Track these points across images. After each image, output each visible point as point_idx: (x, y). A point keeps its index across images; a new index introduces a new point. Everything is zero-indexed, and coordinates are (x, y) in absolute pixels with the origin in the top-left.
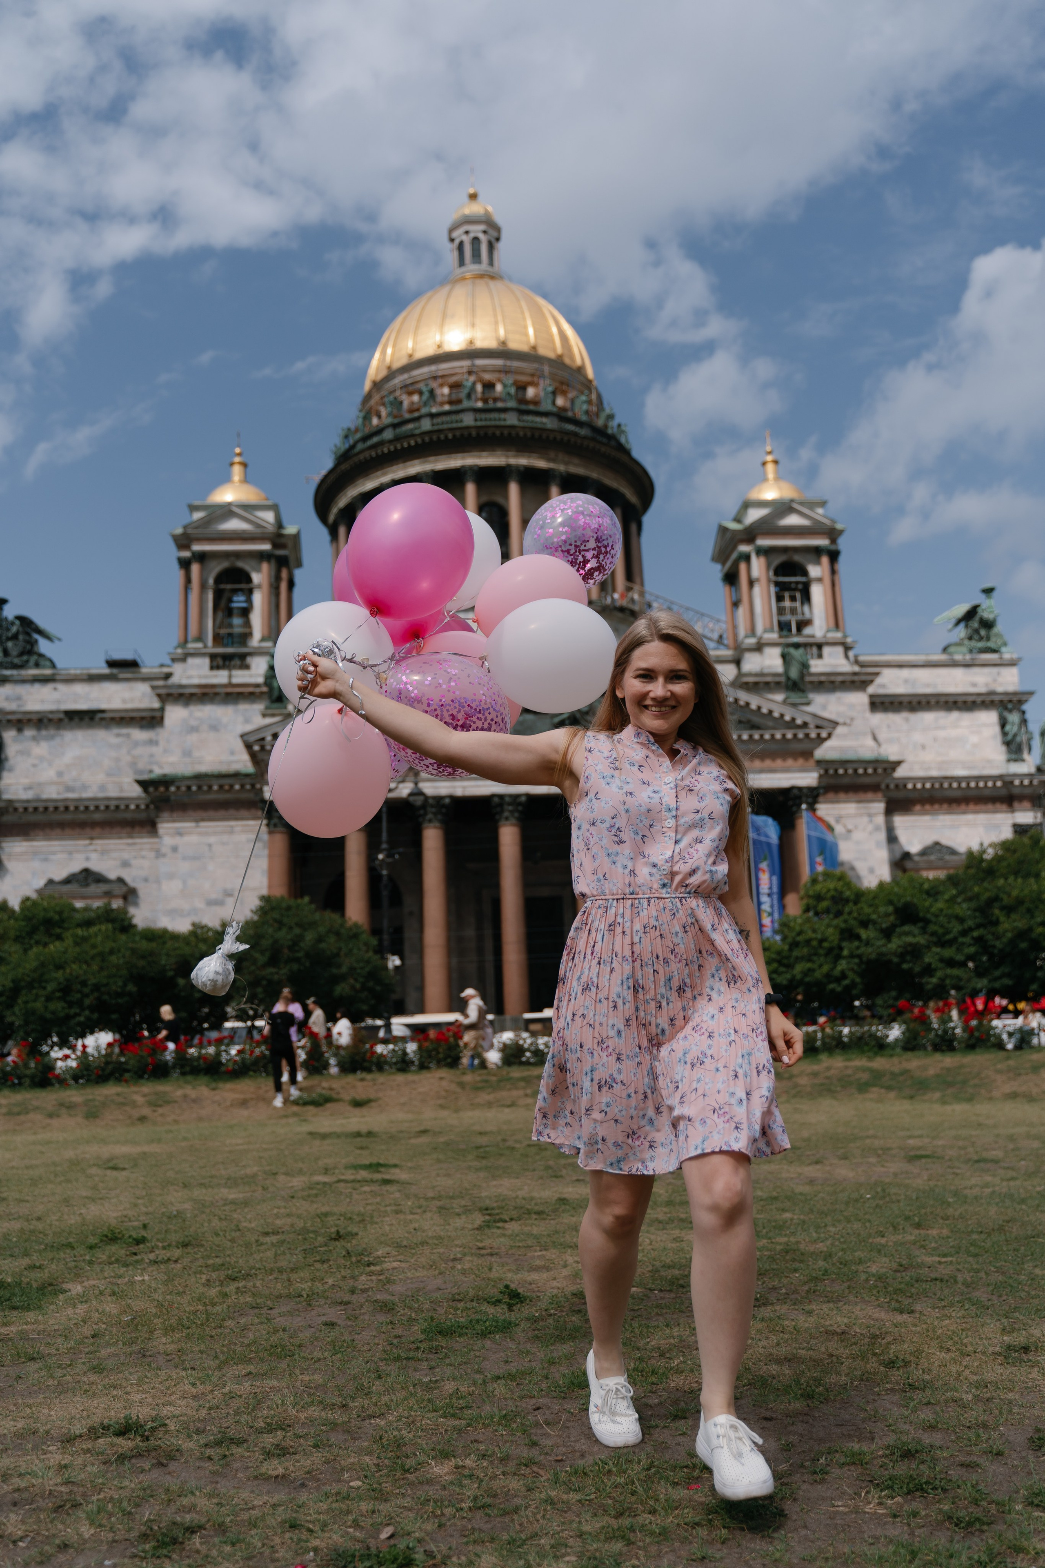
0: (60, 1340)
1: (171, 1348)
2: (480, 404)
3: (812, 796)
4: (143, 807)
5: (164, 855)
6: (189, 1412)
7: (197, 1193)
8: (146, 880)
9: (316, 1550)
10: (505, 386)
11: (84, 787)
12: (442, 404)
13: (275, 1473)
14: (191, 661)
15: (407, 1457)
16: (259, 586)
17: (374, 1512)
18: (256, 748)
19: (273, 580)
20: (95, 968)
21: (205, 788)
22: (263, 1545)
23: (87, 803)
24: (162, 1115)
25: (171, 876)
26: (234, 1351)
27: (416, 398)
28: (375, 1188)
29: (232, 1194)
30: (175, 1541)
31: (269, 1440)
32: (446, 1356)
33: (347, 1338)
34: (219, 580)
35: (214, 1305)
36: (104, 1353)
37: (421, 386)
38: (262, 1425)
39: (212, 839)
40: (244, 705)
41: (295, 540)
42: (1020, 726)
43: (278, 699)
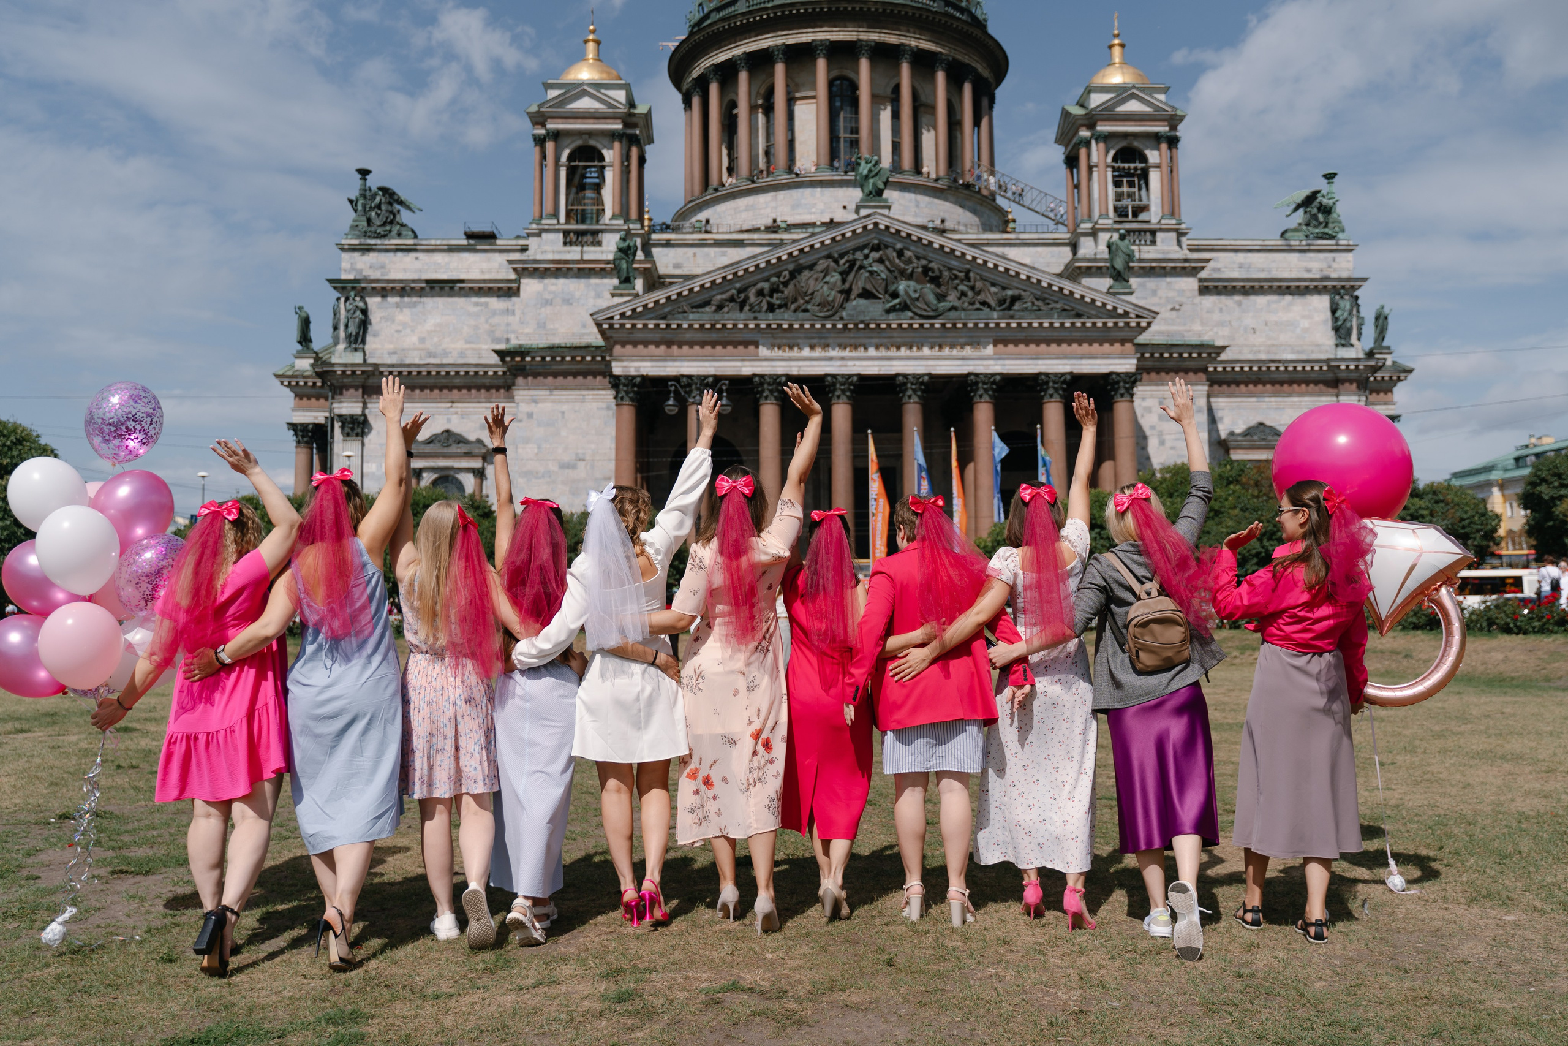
3: (1130, 381)
4: (500, 373)
11: (445, 354)
14: (545, 236)
16: (611, 163)
19: (623, 158)
21: (558, 359)
25: (527, 440)
34: (572, 157)
39: (565, 407)
40: (594, 281)
41: (646, 119)
42: (1350, 313)
43: (627, 280)
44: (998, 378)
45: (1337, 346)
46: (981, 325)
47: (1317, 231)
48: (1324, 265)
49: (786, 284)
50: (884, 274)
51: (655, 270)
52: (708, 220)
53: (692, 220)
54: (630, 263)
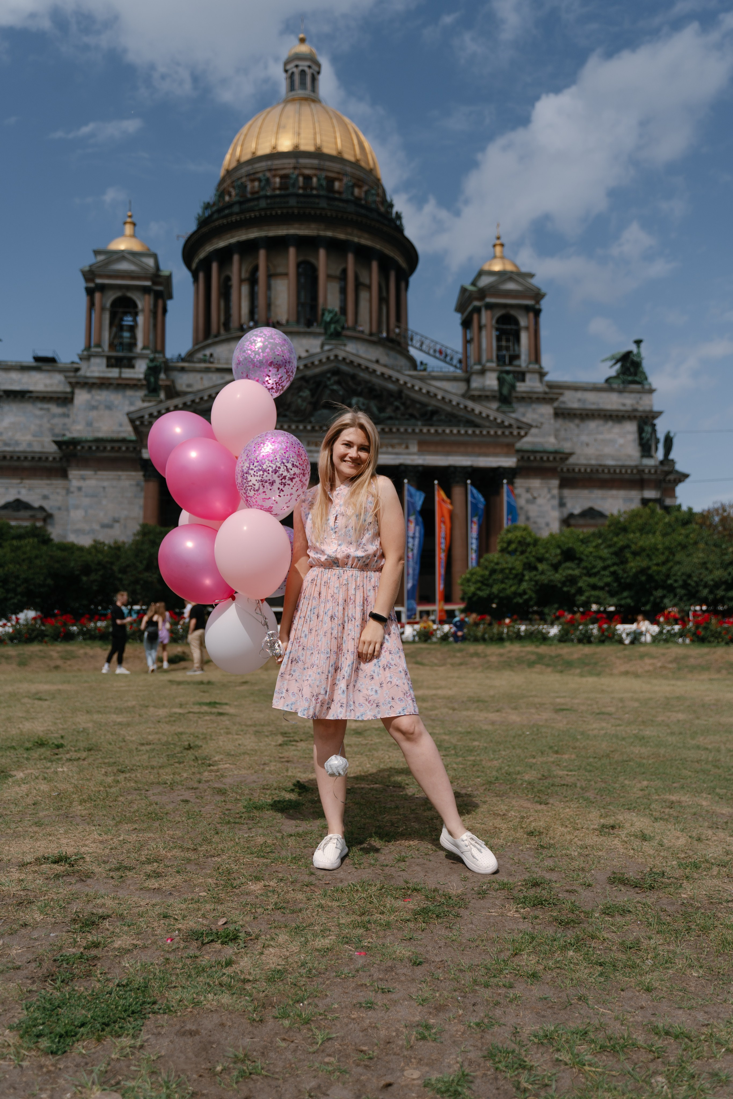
0: (12, 806)
1: (84, 813)
2: (301, 191)
3: (511, 474)
4: (58, 459)
5: (72, 493)
6: (98, 851)
7: (96, 717)
8: (59, 509)
9: (179, 930)
10: (319, 180)
11: (17, 443)
12: (274, 189)
13: (154, 887)
14: (93, 360)
15: (235, 879)
16: (143, 310)
17: (214, 910)
18: (138, 423)
19: (152, 307)
20: (25, 567)
21: (101, 448)
22: (147, 927)
23: (19, 454)
24: (70, 665)
25: (77, 507)
26: (125, 816)
27: (256, 184)
28: (213, 717)
29: (119, 719)
30: (93, 923)
31: (149, 868)
32: (259, 822)
33: (197, 810)
34: (114, 304)
35: (110, 787)
36: (41, 814)
37: (260, 175)
38: (144, 859)
39: (106, 484)
40: (129, 393)
41: (168, 280)
42: (651, 434)
43: (153, 391)
44: (420, 468)
45: (643, 456)
46: (410, 430)
47: (630, 378)
48: (634, 402)
50: (341, 393)
51: (174, 387)
52: (211, 355)
53: (200, 355)
54: (157, 379)
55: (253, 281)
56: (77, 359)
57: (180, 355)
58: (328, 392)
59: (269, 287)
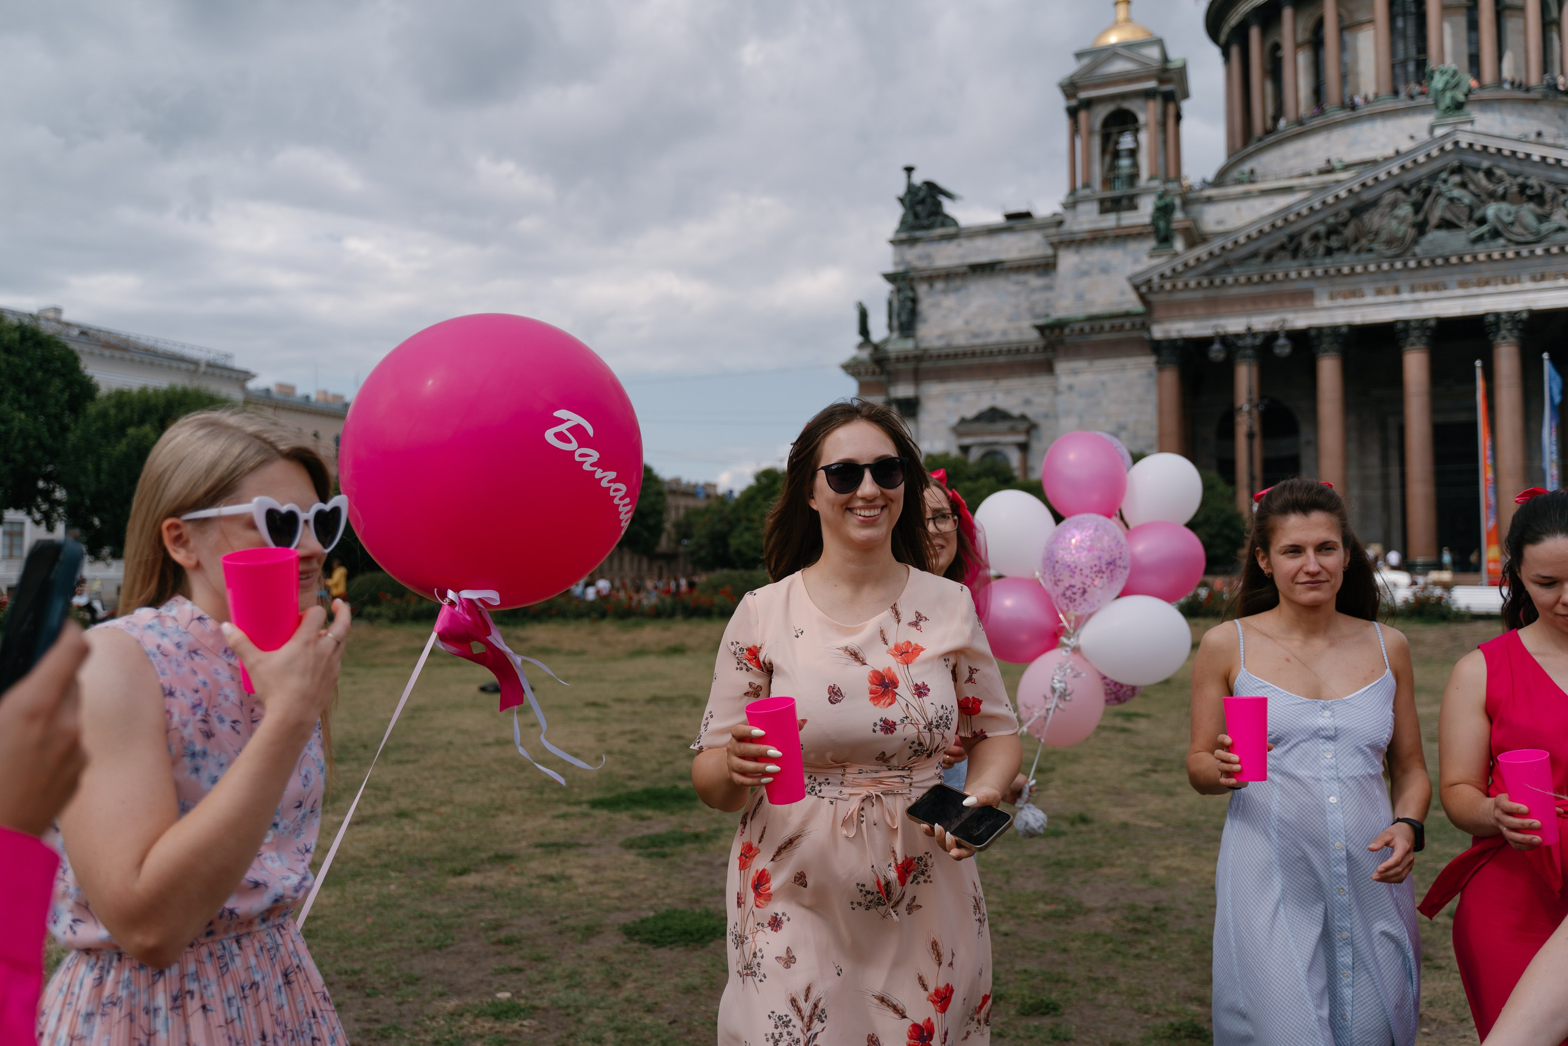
4: (1041, 349)
5: (1061, 393)
8: (1046, 416)
11: (989, 333)
14: (1081, 207)
16: (1146, 125)
18: (1144, 289)
19: (1159, 116)
21: (1097, 328)
23: (991, 347)
25: (1068, 412)
34: (1105, 124)
39: (1105, 377)
40: (1133, 246)
41: (1181, 73)
43: (1165, 239)
49: (1345, 224)
50: (1467, 199)
51: (1197, 228)
52: (1252, 172)
53: (1235, 174)
54: (1168, 222)
55: (1316, 43)
56: (1059, 209)
57: (1204, 181)
58: (1443, 202)
59: (1342, 46)
